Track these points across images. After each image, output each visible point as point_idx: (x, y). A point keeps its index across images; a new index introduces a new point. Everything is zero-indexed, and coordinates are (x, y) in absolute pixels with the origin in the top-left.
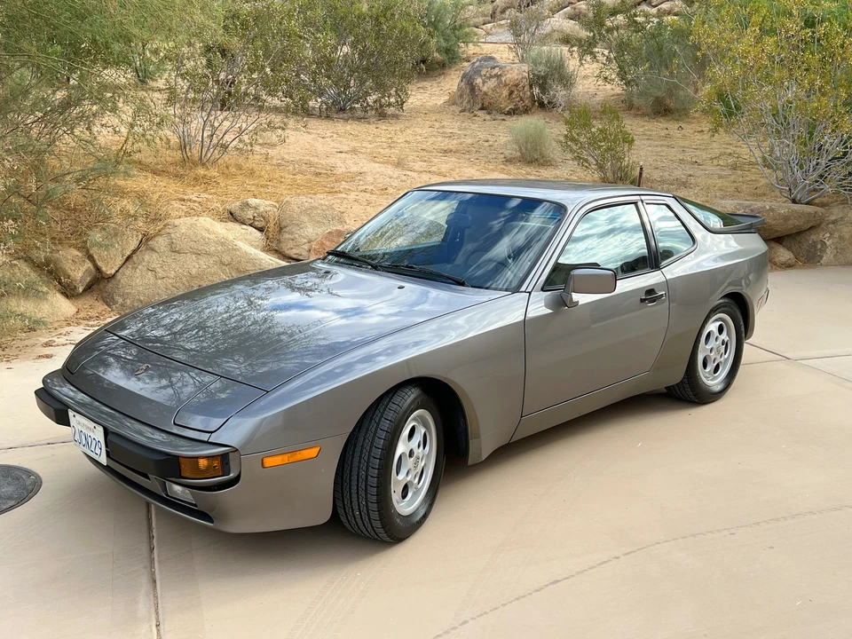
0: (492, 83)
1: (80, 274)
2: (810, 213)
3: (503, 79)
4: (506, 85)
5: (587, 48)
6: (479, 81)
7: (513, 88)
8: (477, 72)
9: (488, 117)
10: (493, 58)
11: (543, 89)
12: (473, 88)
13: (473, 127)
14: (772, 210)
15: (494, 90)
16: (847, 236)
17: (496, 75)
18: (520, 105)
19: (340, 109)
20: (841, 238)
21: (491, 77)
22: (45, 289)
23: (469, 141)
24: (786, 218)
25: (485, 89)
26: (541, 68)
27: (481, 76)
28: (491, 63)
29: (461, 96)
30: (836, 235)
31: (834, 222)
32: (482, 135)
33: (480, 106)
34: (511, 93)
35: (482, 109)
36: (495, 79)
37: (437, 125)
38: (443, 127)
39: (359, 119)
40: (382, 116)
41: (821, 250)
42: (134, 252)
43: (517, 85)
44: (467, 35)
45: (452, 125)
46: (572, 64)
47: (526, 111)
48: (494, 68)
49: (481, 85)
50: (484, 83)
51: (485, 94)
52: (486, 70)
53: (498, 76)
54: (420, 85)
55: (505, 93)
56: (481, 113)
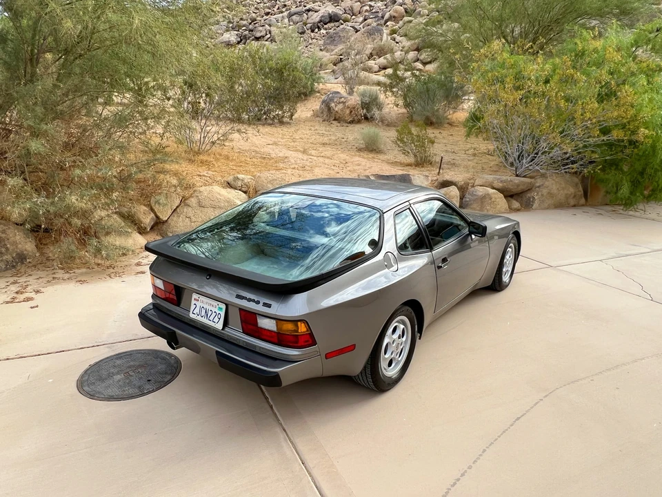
0: (341, 106)
1: (148, 221)
2: (528, 183)
3: (347, 104)
4: (348, 107)
5: (388, 87)
6: (333, 105)
7: (352, 109)
8: (332, 100)
9: (339, 125)
10: (338, 93)
11: (368, 110)
12: (329, 109)
13: (332, 130)
14: (511, 181)
15: (342, 110)
16: (545, 194)
17: (342, 102)
18: (356, 118)
19: (258, 119)
20: (542, 195)
21: (340, 103)
22: (130, 230)
23: (333, 138)
24: (518, 186)
25: (336, 109)
26: (367, 99)
27: (334, 102)
28: (338, 95)
29: (322, 113)
30: (540, 194)
31: (539, 187)
32: (339, 135)
33: (334, 118)
34: (351, 112)
35: (335, 120)
36: (342, 104)
37: (313, 128)
38: (316, 130)
39: (270, 125)
40: (281, 123)
41: (532, 202)
42: (177, 207)
43: (354, 108)
44: (319, 78)
45: (322, 128)
46: (382, 97)
47: (359, 122)
48: (341, 98)
49: (334, 107)
50: (336, 106)
51: (337, 112)
52: (336, 99)
53: (344, 103)
55: (348, 112)
56: (334, 122)
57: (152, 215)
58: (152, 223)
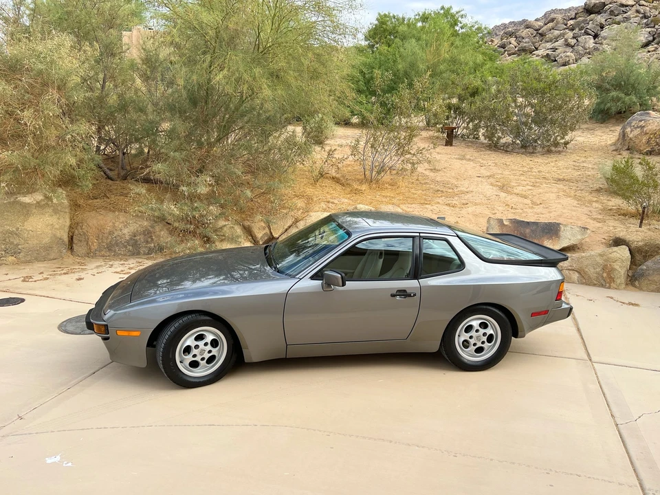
0: (637, 132)
1: (261, 235)
3: (645, 129)
4: (646, 134)
6: (629, 130)
7: (652, 136)
8: (629, 123)
12: (624, 136)
15: (637, 137)
18: (656, 148)
21: (638, 127)
25: (631, 136)
27: (631, 126)
29: (618, 140)
33: (627, 147)
34: (650, 139)
35: (628, 149)
36: (639, 129)
37: (582, 160)
40: (549, 152)
42: (290, 227)
49: (629, 133)
50: (631, 131)
51: (631, 139)
52: (635, 122)
53: (642, 127)
54: (612, 129)
55: (644, 139)
57: (267, 230)
58: (266, 238)
